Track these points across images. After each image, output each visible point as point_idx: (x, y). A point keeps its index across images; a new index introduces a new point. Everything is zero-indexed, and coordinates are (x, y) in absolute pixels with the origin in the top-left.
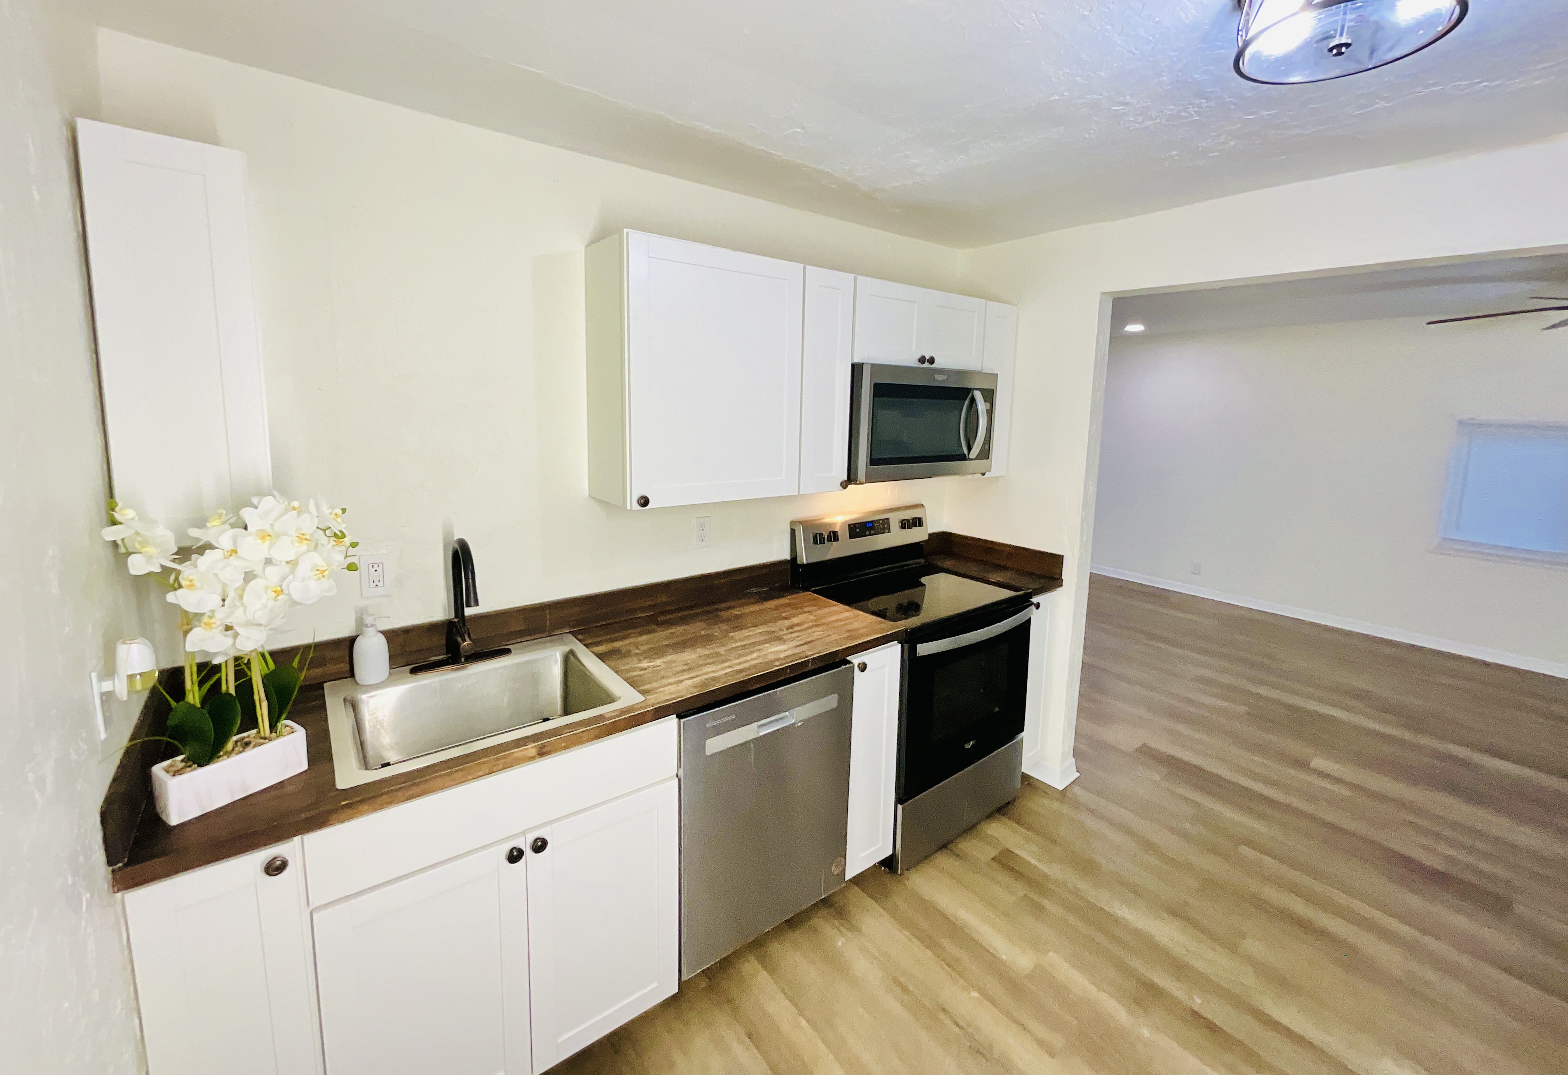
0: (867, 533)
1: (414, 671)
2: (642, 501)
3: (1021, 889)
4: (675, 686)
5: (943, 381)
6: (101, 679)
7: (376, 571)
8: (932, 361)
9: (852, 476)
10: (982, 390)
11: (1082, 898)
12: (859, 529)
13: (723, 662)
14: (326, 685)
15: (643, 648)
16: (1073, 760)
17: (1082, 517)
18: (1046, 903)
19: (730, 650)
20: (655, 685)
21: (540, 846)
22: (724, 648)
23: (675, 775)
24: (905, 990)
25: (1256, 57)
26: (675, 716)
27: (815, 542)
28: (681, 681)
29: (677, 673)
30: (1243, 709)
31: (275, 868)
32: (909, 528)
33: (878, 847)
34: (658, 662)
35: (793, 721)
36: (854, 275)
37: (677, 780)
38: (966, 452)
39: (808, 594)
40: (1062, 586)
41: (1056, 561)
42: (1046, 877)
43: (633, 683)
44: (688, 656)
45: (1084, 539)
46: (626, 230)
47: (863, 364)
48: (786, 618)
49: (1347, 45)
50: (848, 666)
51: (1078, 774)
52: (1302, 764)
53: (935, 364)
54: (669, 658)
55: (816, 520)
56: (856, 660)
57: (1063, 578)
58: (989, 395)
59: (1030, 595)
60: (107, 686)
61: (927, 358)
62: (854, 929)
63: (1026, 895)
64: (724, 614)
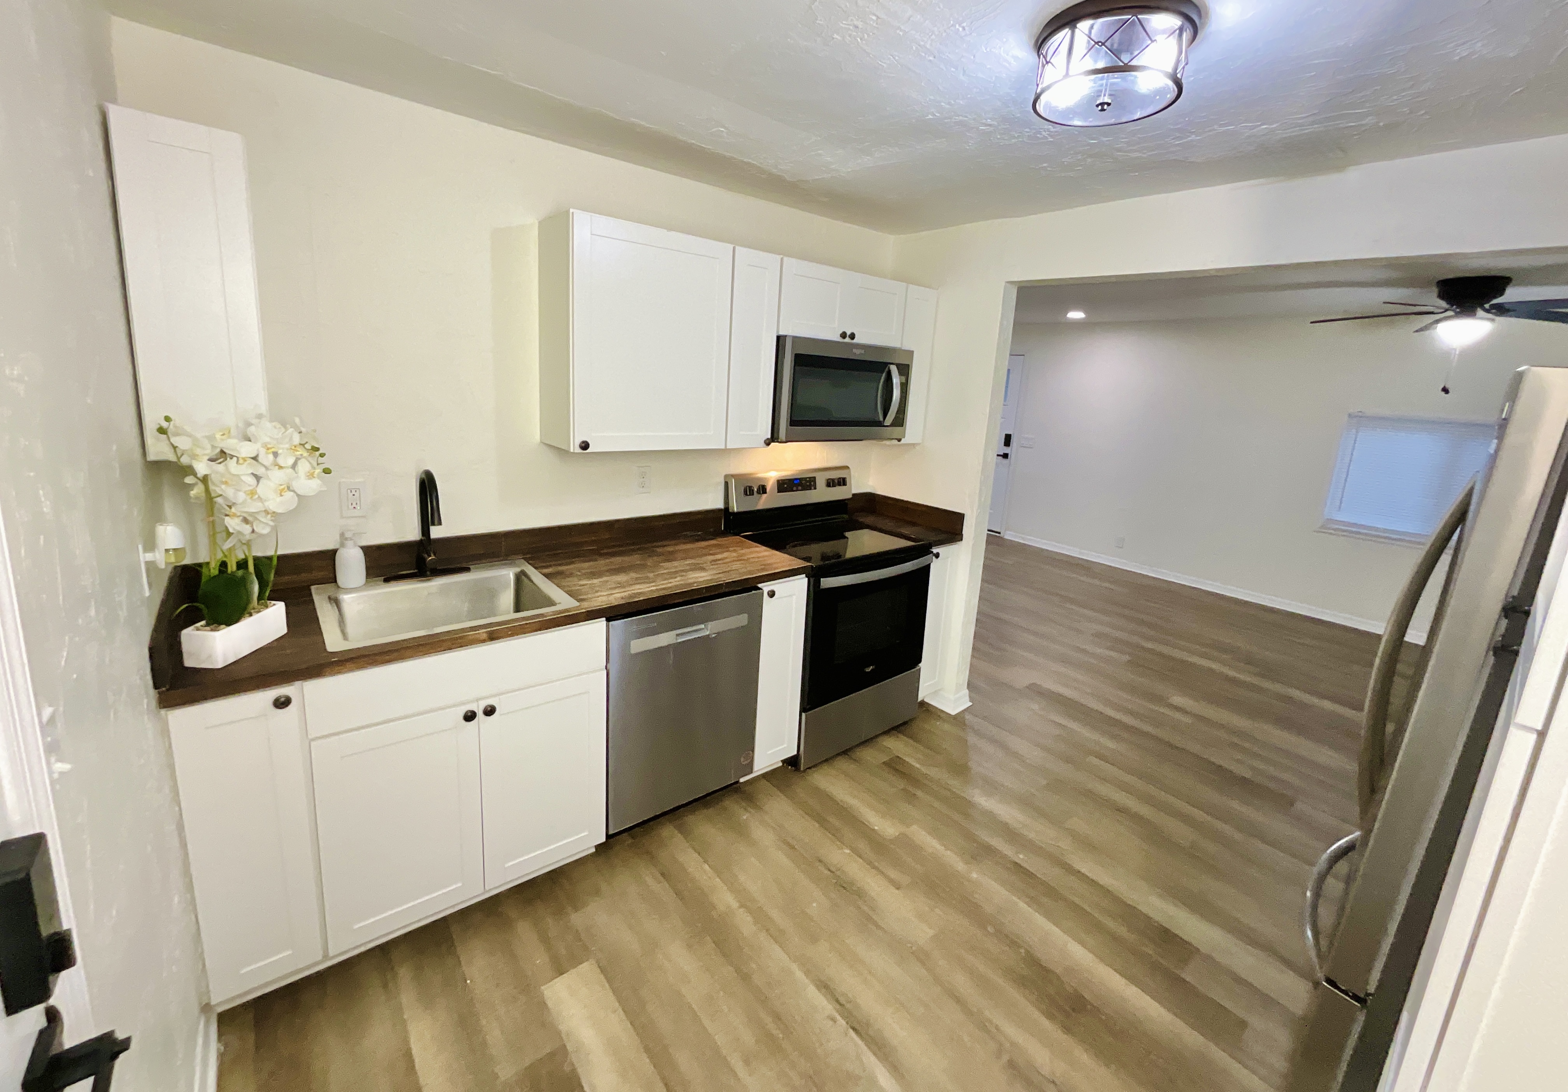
0: (795, 488)
1: (387, 580)
2: (583, 445)
3: (901, 784)
4: (606, 597)
5: (861, 354)
6: (146, 550)
7: (354, 495)
8: (852, 336)
9: (775, 435)
10: (898, 366)
11: (949, 790)
12: (786, 485)
13: (652, 582)
14: (313, 588)
15: (583, 571)
16: (967, 691)
17: (981, 480)
18: (919, 793)
19: (658, 575)
20: (590, 596)
21: (490, 711)
22: (653, 574)
23: (605, 667)
24: (792, 847)
25: (1047, 105)
26: (604, 619)
27: (746, 494)
28: (612, 594)
29: (610, 589)
30: (1126, 658)
31: (282, 703)
32: (834, 486)
33: (783, 746)
34: (595, 581)
35: (708, 633)
36: (782, 256)
37: (605, 672)
38: (881, 419)
39: (737, 538)
40: (962, 540)
41: (958, 518)
42: (925, 776)
43: (571, 594)
44: (622, 578)
45: (983, 500)
46: (571, 210)
47: (786, 336)
48: (711, 554)
49: (1109, 104)
50: (758, 591)
51: (971, 704)
52: (1160, 699)
53: (856, 338)
54: (605, 579)
55: (751, 474)
56: (766, 587)
57: (963, 533)
58: (905, 370)
59: (931, 545)
60: (149, 557)
61: (848, 333)
62: (758, 808)
63: (904, 790)
64: (659, 550)
